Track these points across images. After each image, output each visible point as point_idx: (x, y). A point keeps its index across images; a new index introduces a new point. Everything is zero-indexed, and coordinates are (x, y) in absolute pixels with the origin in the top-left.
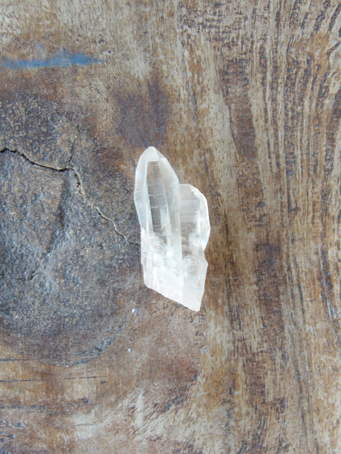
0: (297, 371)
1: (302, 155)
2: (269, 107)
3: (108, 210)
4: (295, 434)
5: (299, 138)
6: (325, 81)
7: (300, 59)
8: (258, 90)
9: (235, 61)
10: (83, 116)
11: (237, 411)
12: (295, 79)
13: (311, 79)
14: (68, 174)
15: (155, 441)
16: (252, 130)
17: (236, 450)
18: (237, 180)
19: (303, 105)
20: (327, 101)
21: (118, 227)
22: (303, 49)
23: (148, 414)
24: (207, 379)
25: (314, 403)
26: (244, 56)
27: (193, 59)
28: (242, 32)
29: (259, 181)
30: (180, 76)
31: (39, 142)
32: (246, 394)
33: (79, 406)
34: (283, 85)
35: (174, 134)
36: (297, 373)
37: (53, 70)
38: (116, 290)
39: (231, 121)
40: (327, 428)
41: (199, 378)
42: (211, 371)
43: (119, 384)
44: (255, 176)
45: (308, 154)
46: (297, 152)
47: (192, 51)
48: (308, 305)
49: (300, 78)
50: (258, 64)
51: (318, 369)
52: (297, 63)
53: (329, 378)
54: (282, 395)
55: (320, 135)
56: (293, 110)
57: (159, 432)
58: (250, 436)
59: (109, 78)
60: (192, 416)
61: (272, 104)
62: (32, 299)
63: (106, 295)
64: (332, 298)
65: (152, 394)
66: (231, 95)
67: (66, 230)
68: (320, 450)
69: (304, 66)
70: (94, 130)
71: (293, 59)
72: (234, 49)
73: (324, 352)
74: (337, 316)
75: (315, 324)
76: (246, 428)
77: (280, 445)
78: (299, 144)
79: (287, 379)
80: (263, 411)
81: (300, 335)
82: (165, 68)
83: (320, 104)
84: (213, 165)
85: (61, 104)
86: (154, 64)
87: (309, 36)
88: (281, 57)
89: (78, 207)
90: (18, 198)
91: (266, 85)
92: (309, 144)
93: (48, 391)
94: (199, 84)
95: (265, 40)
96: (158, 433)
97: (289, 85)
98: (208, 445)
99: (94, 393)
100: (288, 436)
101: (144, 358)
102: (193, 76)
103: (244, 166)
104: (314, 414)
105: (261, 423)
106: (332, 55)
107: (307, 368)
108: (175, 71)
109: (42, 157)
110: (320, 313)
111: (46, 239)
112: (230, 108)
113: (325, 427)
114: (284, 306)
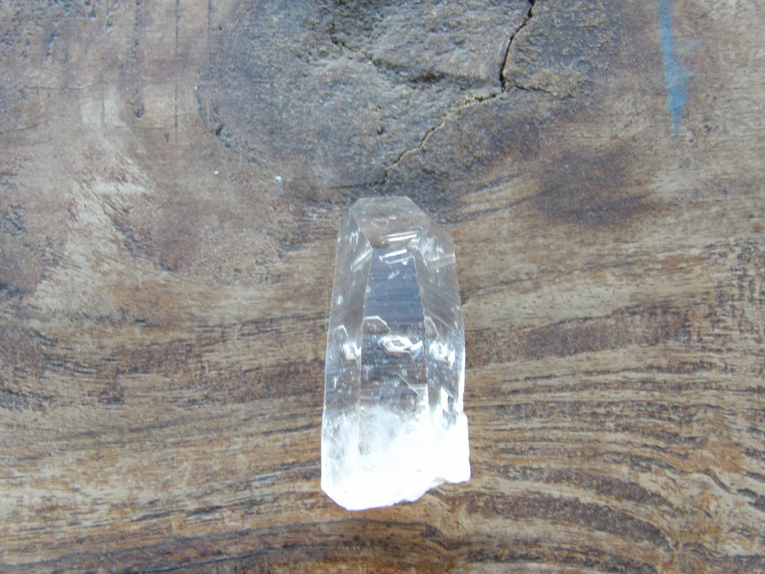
0: (167, 424)
1: (532, 429)
2: (612, 377)
3: (440, 140)
4: (61, 422)
5: (561, 425)
6: (661, 466)
7: (696, 426)
8: (639, 359)
9: (687, 324)
10: (587, 104)
11: (107, 330)
12: (660, 418)
13: (662, 444)
14: (496, 86)
15: (69, 210)
16: (572, 351)
17: (44, 329)
18: (488, 329)
19: (617, 431)
20: (625, 469)
21: (411, 155)
22: (714, 431)
23: (113, 200)
24: (164, 285)
25: (111, 452)
26: (695, 338)
27: (687, 261)
28: (736, 334)
29: (486, 362)
30: (658, 243)
31: (545, 44)
32: (134, 344)
33: (133, 104)
34: (650, 399)
35: (561, 235)
36: (164, 424)
38: (312, 153)
39: (585, 319)
40: (67, 473)
41: (165, 274)
42: (176, 291)
43: (163, 159)
44: (495, 357)
45: (534, 439)
46: (536, 423)
47: (699, 259)
48: (277, 440)
49: (663, 426)
50: (684, 361)
51: (169, 457)
53: (153, 475)
54: (128, 400)
55: (566, 459)
56: (608, 414)
57: (84, 217)
58: (65, 351)
59: (651, 140)
60: (105, 264)
61: (616, 381)
62: (302, 39)
63: (305, 140)
64: (287, 480)
65: (144, 206)
66: (629, 319)
67: (409, 86)
68: (30, 461)
69: (684, 432)
70: (566, 119)
71: (695, 414)
72: (706, 324)
73: (196, 467)
74: (257, 488)
75: (244, 452)
76: (78, 345)
77: (46, 398)
78: (549, 425)
79: (154, 409)
80: (104, 370)
81: (228, 428)
83: (619, 458)
84: (513, 293)
85: (606, 73)
86: (676, 205)
87: (735, 440)
88: (698, 396)
89: (444, 100)
90: (458, 19)
91: (647, 372)
92: (551, 440)
93: (160, 63)
94: (646, 270)
95: (725, 370)
96: (81, 216)
97: (650, 409)
98: (55, 287)
99: (151, 124)
100: (59, 411)
101: (201, 194)
102: (659, 262)
103: (511, 340)
104: (92, 452)
105: (84, 367)
106: (706, 478)
107: (172, 440)
108: (666, 235)
109: (522, 48)
110: (264, 459)
111: (394, 58)
112: (608, 317)
113: (69, 470)
114: (278, 402)
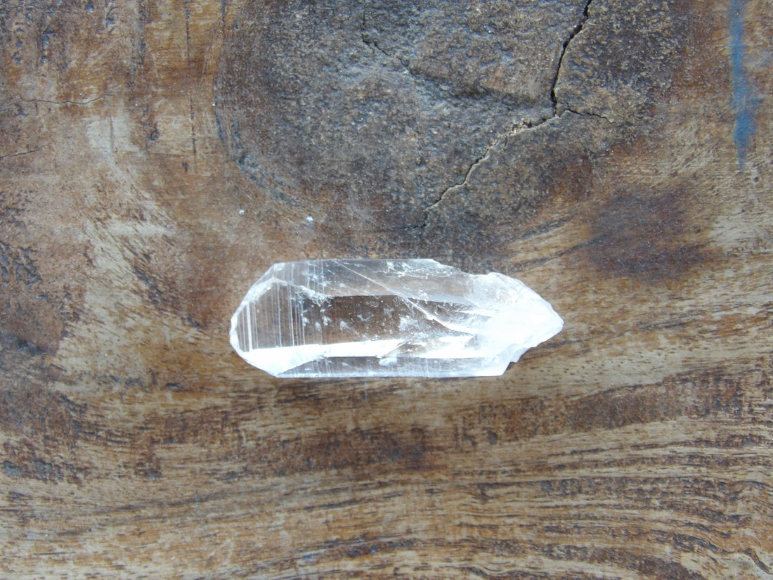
0: (207, 498)
1: (577, 507)
2: (660, 451)
3: (485, 175)
4: (99, 495)
5: (606, 502)
6: (703, 546)
7: (740, 504)
8: (688, 432)
9: (738, 393)
10: (646, 132)
11: (137, 395)
12: (706, 496)
13: (705, 523)
14: (546, 106)
15: (85, 255)
16: (621, 423)
17: (71, 394)
18: (535, 397)
19: (662, 508)
20: (668, 549)
21: (453, 194)
22: (757, 509)
23: (132, 243)
24: (193, 344)
25: (152, 527)
26: (746, 408)
27: (743, 321)
29: (533, 434)
30: (714, 300)
31: (603, 55)
32: (167, 411)
33: (144, 124)
34: (697, 475)
35: (614, 290)
36: (204, 497)
37: (727, 81)
38: (345, 189)
39: (635, 387)
40: (110, 549)
41: (193, 331)
42: (207, 351)
43: (183, 194)
44: (541, 428)
45: (578, 517)
46: (581, 500)
47: (756, 320)
48: (320, 516)
49: (707, 504)
50: (733, 433)
51: (211, 533)
52: (733, 498)
53: (196, 551)
54: (165, 473)
55: (610, 538)
56: (654, 491)
57: (101, 262)
58: (95, 419)
59: (712, 178)
60: (129, 319)
61: (664, 456)
62: (329, 43)
63: (337, 172)
64: (331, 558)
65: (166, 250)
66: (680, 387)
67: (450, 102)
68: (71, 537)
69: (729, 510)
70: (622, 151)
71: (741, 491)
72: (758, 393)
73: (239, 543)
74: (301, 566)
75: (288, 529)
76: (108, 412)
77: (80, 470)
78: (595, 502)
79: (193, 481)
80: (139, 439)
81: (270, 502)
82: (729, 273)
83: (663, 537)
84: (561, 357)
85: (668, 94)
86: (736, 256)
88: (744, 472)
89: (489, 124)
90: (505, 19)
91: (696, 446)
92: (595, 518)
93: (170, 70)
94: (700, 332)
96: (99, 261)
97: (696, 486)
98: (80, 347)
99: (168, 150)
100: (95, 483)
101: (227, 236)
102: (714, 323)
103: (558, 409)
104: (133, 528)
105: (117, 436)
106: (746, 558)
107: (213, 515)
108: (723, 292)
109: (576, 61)
110: (307, 536)
111: (433, 68)
112: (658, 385)
113: (110, 546)
114: (319, 475)
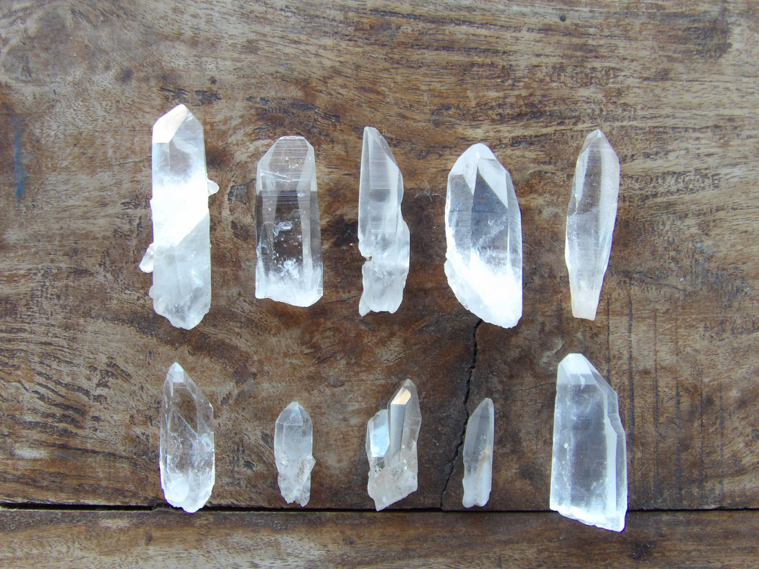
37: (13, 168)
52: (12, 357)
82: (12, 255)
